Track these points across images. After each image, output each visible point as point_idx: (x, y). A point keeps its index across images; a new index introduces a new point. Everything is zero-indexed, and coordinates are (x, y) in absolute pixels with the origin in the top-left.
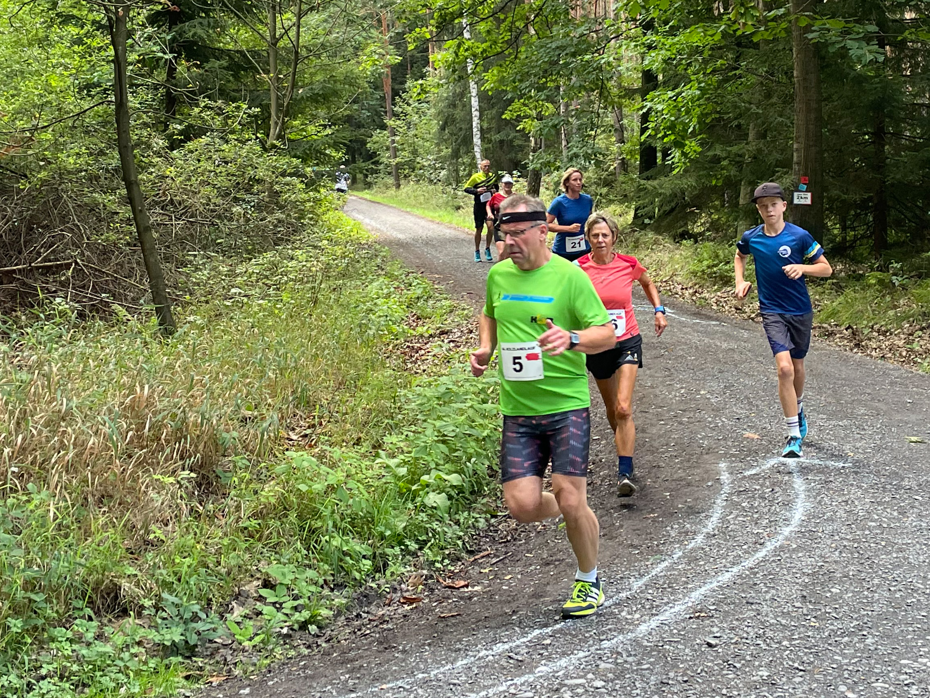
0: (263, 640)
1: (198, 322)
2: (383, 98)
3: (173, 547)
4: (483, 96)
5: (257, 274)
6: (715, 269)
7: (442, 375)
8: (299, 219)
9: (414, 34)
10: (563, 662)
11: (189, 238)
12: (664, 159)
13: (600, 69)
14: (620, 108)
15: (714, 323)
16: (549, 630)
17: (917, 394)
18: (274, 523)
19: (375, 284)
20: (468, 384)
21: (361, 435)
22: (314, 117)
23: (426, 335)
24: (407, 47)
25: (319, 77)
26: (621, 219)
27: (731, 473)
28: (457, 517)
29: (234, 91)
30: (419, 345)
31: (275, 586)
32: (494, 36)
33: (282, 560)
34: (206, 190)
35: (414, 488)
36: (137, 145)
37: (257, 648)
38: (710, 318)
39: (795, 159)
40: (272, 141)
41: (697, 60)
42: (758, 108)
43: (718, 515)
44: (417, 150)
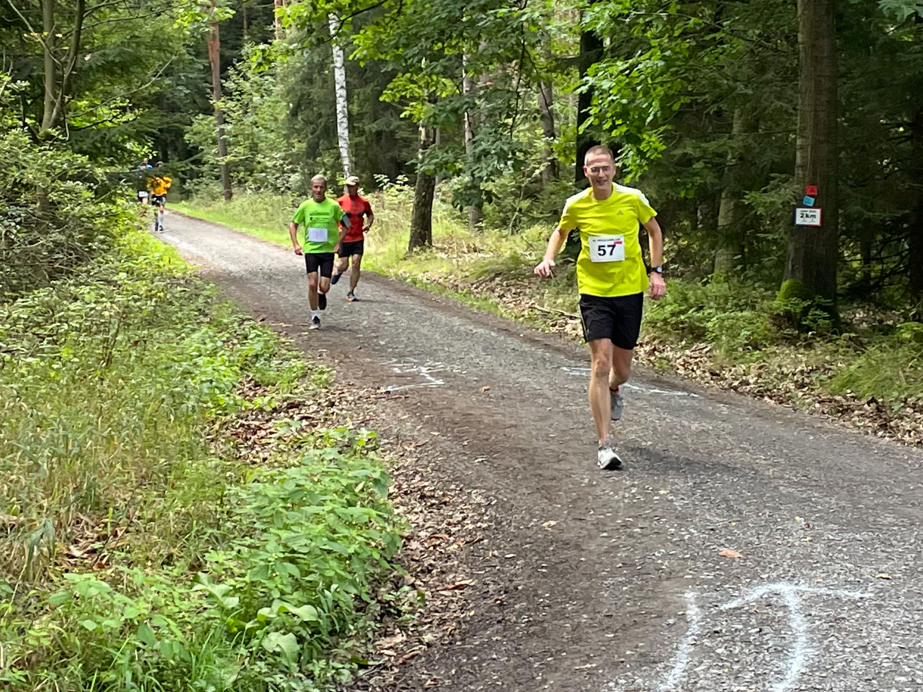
2: (208, 69)
4: (351, 68)
5: (25, 320)
6: (682, 317)
7: (291, 466)
8: (85, 241)
13: (520, 29)
14: (549, 86)
15: (680, 393)
18: (46, 675)
19: (195, 336)
20: (327, 479)
21: (173, 551)
22: (108, 96)
23: (269, 409)
25: (115, 39)
27: (702, 607)
28: (310, 667)
30: (257, 423)
35: (248, 626)
38: (673, 387)
39: (799, 161)
40: (46, 129)
41: (660, 17)
42: (746, 86)
43: (682, 666)
44: (256, 145)
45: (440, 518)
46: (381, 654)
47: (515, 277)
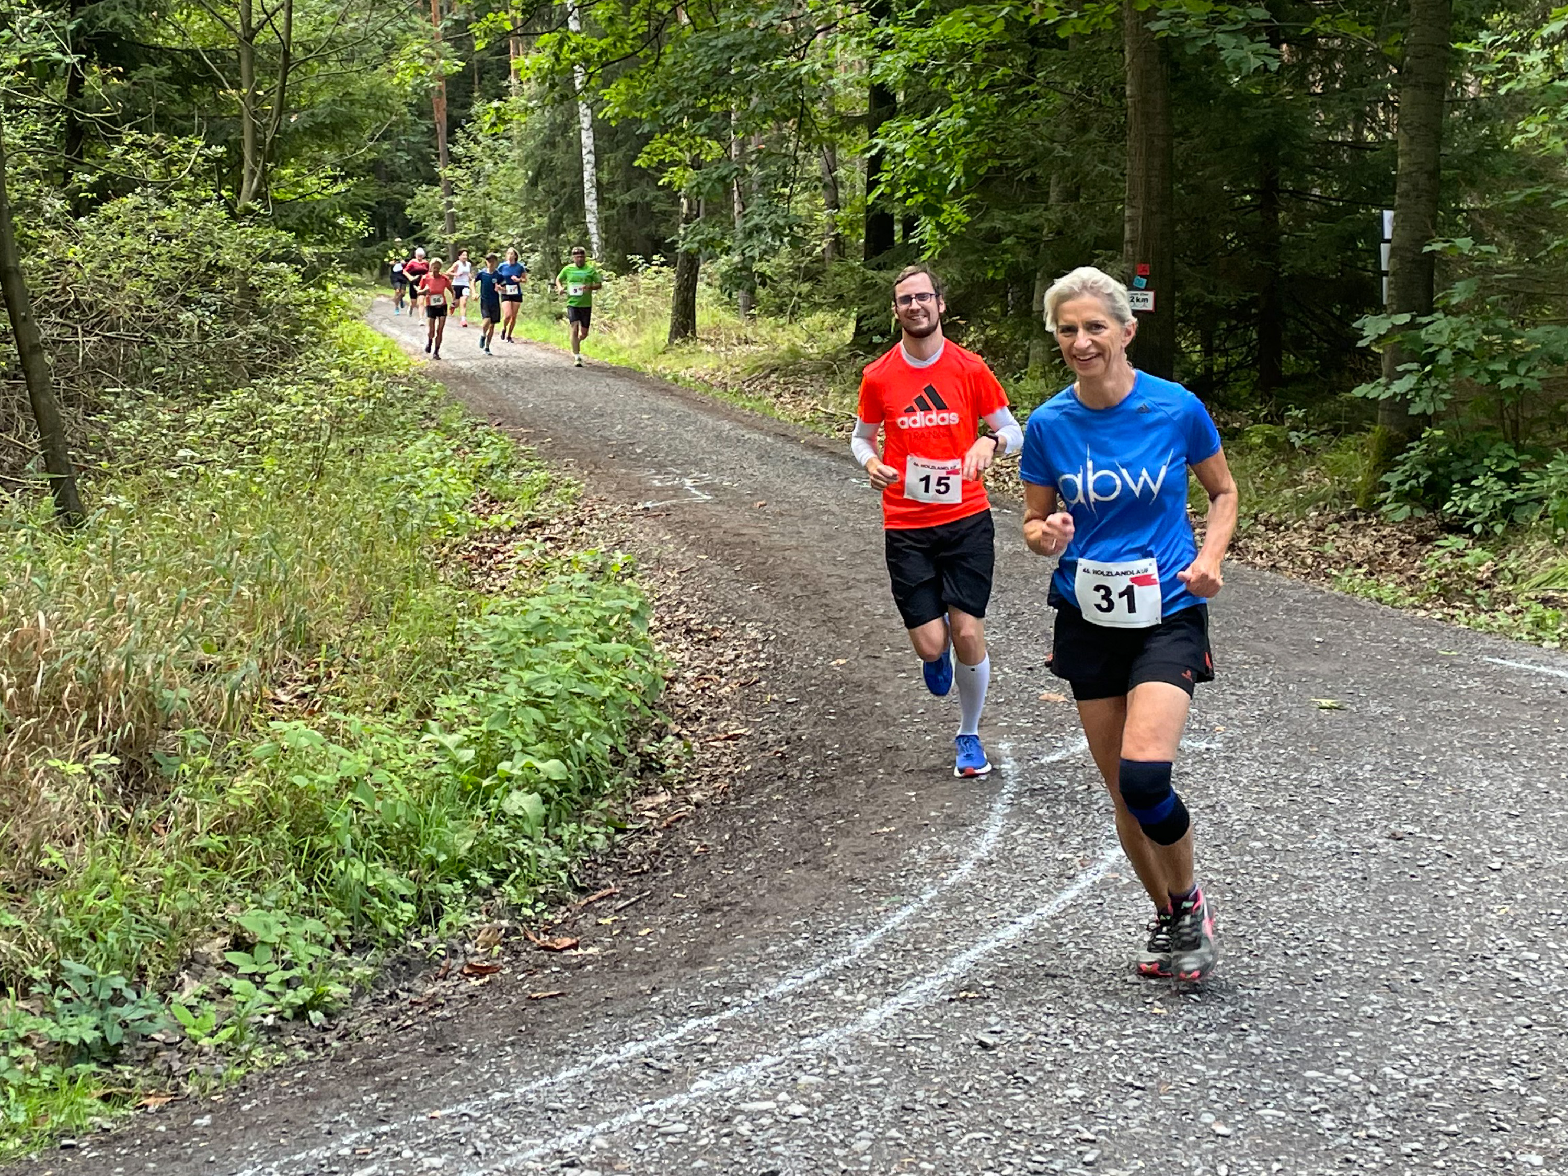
0: (234, 1035)
1: (123, 506)
2: (432, 132)
3: (80, 880)
4: (600, 129)
5: (222, 425)
7: (533, 595)
8: (291, 333)
9: (484, 24)
10: (738, 1073)
11: (106, 365)
12: (906, 235)
13: (798, 82)
14: (833, 149)
16: (713, 1020)
17: (1331, 627)
18: (250, 841)
19: (419, 444)
20: (577, 610)
21: (396, 695)
22: (317, 164)
23: (506, 528)
24: (473, 46)
25: (324, 97)
26: (834, 336)
27: (1018, 760)
28: (558, 831)
29: (181, 117)
30: (493, 545)
31: (254, 945)
32: (620, 27)
33: (265, 903)
34: (134, 285)
35: (486, 783)
36: (18, 208)
37: (224, 1049)
39: (1127, 235)
40: (245, 201)
41: (962, 68)
42: (1065, 148)
43: (997, 829)
44: (490, 220)
45: (709, 656)
46: (642, 816)
47: (795, 373)
